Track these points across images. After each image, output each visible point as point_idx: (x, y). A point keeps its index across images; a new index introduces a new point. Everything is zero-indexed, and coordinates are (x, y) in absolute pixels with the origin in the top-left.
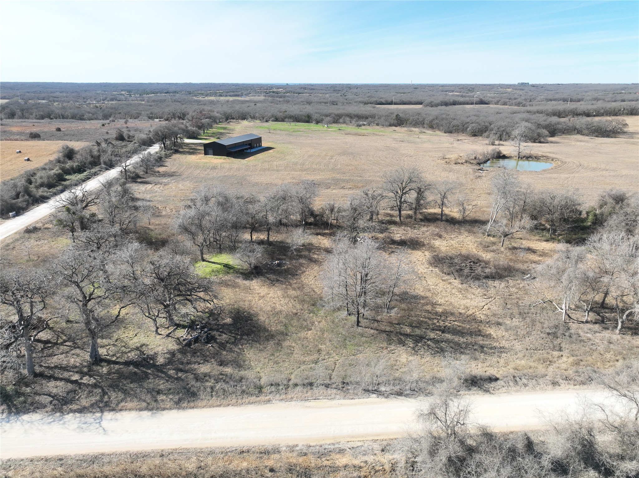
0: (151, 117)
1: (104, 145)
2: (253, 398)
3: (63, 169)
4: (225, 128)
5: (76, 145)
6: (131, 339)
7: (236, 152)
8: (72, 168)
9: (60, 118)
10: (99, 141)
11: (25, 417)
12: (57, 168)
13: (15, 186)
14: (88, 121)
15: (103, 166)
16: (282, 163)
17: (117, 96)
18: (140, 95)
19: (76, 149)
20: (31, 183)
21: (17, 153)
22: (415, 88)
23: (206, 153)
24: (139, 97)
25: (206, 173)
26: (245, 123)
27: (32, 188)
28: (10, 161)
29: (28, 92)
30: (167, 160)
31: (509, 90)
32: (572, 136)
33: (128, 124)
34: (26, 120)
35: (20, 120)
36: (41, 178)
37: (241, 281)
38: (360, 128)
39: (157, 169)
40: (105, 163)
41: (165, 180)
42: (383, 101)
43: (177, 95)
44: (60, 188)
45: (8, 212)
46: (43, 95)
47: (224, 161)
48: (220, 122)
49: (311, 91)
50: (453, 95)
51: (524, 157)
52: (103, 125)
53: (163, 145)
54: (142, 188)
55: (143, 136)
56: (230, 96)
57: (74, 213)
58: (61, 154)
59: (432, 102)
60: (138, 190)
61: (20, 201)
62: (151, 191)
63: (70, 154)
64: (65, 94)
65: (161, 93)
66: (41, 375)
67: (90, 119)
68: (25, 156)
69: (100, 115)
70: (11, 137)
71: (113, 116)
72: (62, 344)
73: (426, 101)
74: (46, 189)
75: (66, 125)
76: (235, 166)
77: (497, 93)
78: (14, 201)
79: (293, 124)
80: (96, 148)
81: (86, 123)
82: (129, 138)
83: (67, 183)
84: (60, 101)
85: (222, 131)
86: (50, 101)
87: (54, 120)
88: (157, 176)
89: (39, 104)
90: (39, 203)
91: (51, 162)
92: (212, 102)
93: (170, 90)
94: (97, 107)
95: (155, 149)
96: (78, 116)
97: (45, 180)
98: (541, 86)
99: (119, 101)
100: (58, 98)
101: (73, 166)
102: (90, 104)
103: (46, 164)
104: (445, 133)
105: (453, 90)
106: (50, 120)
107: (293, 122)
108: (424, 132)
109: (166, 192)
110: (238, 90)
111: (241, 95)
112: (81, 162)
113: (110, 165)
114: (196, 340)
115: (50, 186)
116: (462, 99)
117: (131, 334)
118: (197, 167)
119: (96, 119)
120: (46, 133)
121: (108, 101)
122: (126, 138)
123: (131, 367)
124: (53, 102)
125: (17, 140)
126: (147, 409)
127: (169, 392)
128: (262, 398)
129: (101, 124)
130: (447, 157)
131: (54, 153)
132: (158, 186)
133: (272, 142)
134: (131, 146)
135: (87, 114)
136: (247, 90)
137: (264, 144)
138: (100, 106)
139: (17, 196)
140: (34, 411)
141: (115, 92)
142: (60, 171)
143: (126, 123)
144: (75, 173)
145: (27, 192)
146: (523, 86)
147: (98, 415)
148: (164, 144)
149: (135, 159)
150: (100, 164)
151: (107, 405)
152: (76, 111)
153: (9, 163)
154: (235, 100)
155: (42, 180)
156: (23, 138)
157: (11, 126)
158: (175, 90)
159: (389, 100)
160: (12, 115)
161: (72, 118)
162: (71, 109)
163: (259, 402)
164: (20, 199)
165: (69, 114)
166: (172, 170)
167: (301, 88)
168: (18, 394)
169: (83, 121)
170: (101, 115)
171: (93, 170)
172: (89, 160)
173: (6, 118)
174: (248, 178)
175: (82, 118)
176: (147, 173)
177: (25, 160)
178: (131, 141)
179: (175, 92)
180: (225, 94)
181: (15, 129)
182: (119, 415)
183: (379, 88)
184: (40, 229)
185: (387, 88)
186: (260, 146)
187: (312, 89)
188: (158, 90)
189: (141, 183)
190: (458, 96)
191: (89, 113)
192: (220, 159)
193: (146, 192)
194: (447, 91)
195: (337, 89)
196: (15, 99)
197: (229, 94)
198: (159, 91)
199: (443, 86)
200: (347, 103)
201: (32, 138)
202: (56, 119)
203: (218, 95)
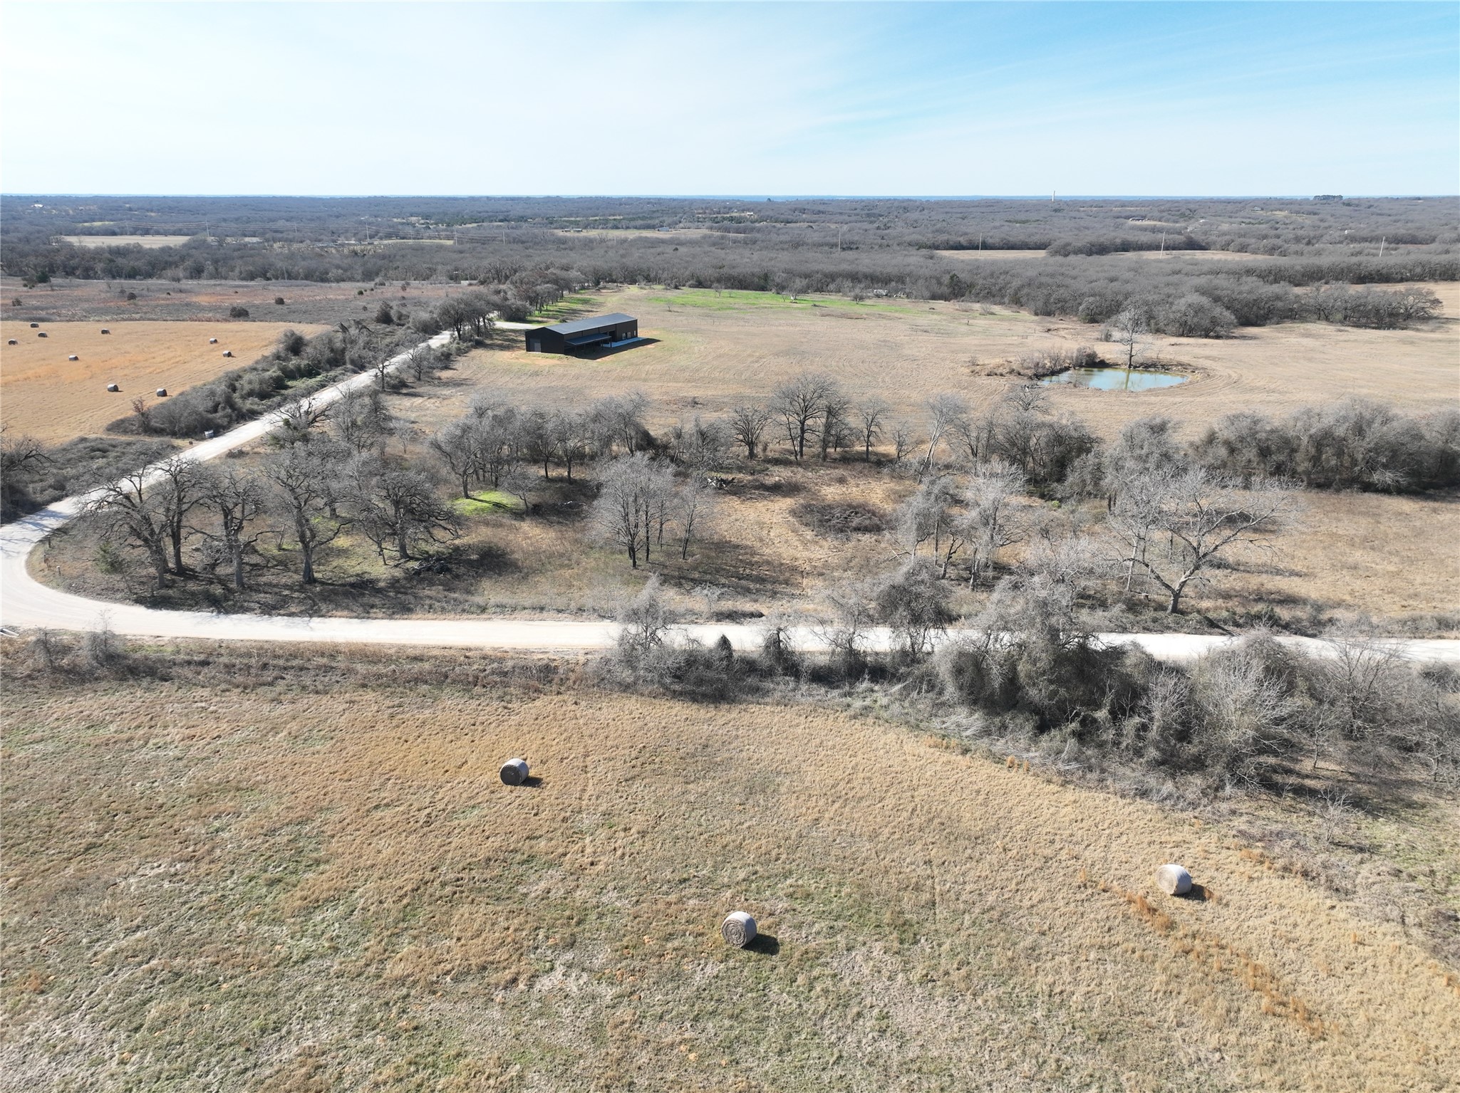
0: (455, 278)
1: (353, 331)
2: (475, 616)
3: (284, 370)
4: (585, 302)
5: (309, 331)
6: (353, 567)
7: (581, 347)
8: (298, 368)
9: (284, 278)
10: (346, 325)
11: (234, 616)
12: (275, 368)
13: (212, 393)
14: (334, 285)
15: (349, 366)
16: (659, 367)
17: (400, 227)
18: (448, 226)
19: (307, 337)
20: (234, 390)
21: (212, 343)
23: (529, 349)
24: (443, 230)
25: (519, 381)
26: (633, 290)
27: (236, 397)
28: (199, 356)
29: (225, 220)
30: (459, 358)
31: (1282, 214)
33: (408, 290)
34: (223, 282)
35: (212, 282)
36: (250, 382)
37: (507, 520)
38: (860, 302)
39: (438, 374)
40: (353, 362)
41: (446, 392)
42: (962, 240)
43: (525, 225)
44: (277, 399)
45: (203, 432)
46: (252, 227)
47: (558, 362)
48: (583, 288)
49: (815, 217)
50: (1133, 228)
51: (1141, 364)
52: (361, 293)
53: (456, 333)
54: (407, 402)
55: (424, 316)
56: (636, 228)
57: (295, 428)
58: (281, 346)
59: (1067, 244)
60: (398, 406)
61: (219, 417)
62: (420, 408)
63: (296, 346)
64: (295, 225)
65: (491, 221)
66: (250, 588)
67: (340, 280)
68: (224, 349)
69: (358, 273)
70: (199, 315)
71: (382, 273)
72: (272, 567)
73: (1061, 242)
74: (256, 400)
75: (295, 293)
76: (574, 371)
77: (1247, 221)
78: (210, 416)
79: (725, 292)
80: (340, 335)
81: (330, 287)
82: (399, 318)
83: (289, 391)
84: (286, 240)
85: (579, 307)
86: (267, 240)
87: (274, 281)
88: (435, 385)
89: (245, 245)
90: (246, 420)
91: (265, 358)
92: (589, 243)
93: (512, 214)
94: (356, 254)
95: (442, 340)
96: (317, 274)
97: (256, 386)
98: (1369, 204)
99: (403, 238)
100: (282, 232)
101: (299, 365)
102: (343, 245)
103: (257, 362)
105: (1143, 214)
106: (265, 282)
109: (444, 410)
110: (657, 214)
111: (659, 227)
112: (313, 360)
113: (360, 367)
114: (429, 569)
115: (263, 396)
117: (353, 563)
118: (507, 371)
119: (351, 279)
120: (257, 307)
121: (381, 238)
122: (395, 319)
123: (347, 588)
124: (271, 243)
125: (209, 320)
126: (357, 617)
127: (383, 606)
128: (484, 616)
129: (356, 292)
131: (271, 343)
132: (432, 401)
133: (664, 329)
134: (400, 332)
135: (334, 271)
136: (675, 214)
137: (642, 333)
138: (362, 251)
139: (215, 410)
141: (397, 218)
142: (279, 373)
143: (404, 288)
144: (302, 376)
145: (230, 403)
146: (1322, 204)
147: (307, 619)
148: (459, 331)
149: (403, 357)
150: (344, 363)
151: (315, 612)
152: (313, 264)
153: (200, 360)
154: (640, 239)
155: (250, 386)
156: (218, 316)
157: (197, 294)
158: (521, 214)
159: (980, 239)
160: (197, 272)
161: (307, 277)
162: (304, 259)
163: (479, 619)
164: (220, 414)
165: (300, 270)
166: (463, 377)
167: (795, 210)
168: (227, 600)
169: (327, 284)
170: (360, 271)
171: (332, 374)
172: (326, 356)
173: (187, 278)
174: (587, 391)
175: (323, 279)
176: (419, 379)
177: (224, 355)
178: (403, 325)
179: (522, 219)
180: (624, 223)
181: (203, 300)
182: (327, 620)
183: (971, 209)
184: (248, 454)
185: (991, 209)
186: (634, 336)
188: (486, 215)
189: (406, 395)
190: (1146, 229)
191: (338, 267)
192: (553, 358)
193: (411, 409)
194: (1126, 217)
195: (875, 211)
196: (200, 237)
197: (633, 223)
198: (490, 217)
199: (1124, 204)
200: (880, 246)
201: (234, 316)
202: (277, 279)
203: (610, 225)
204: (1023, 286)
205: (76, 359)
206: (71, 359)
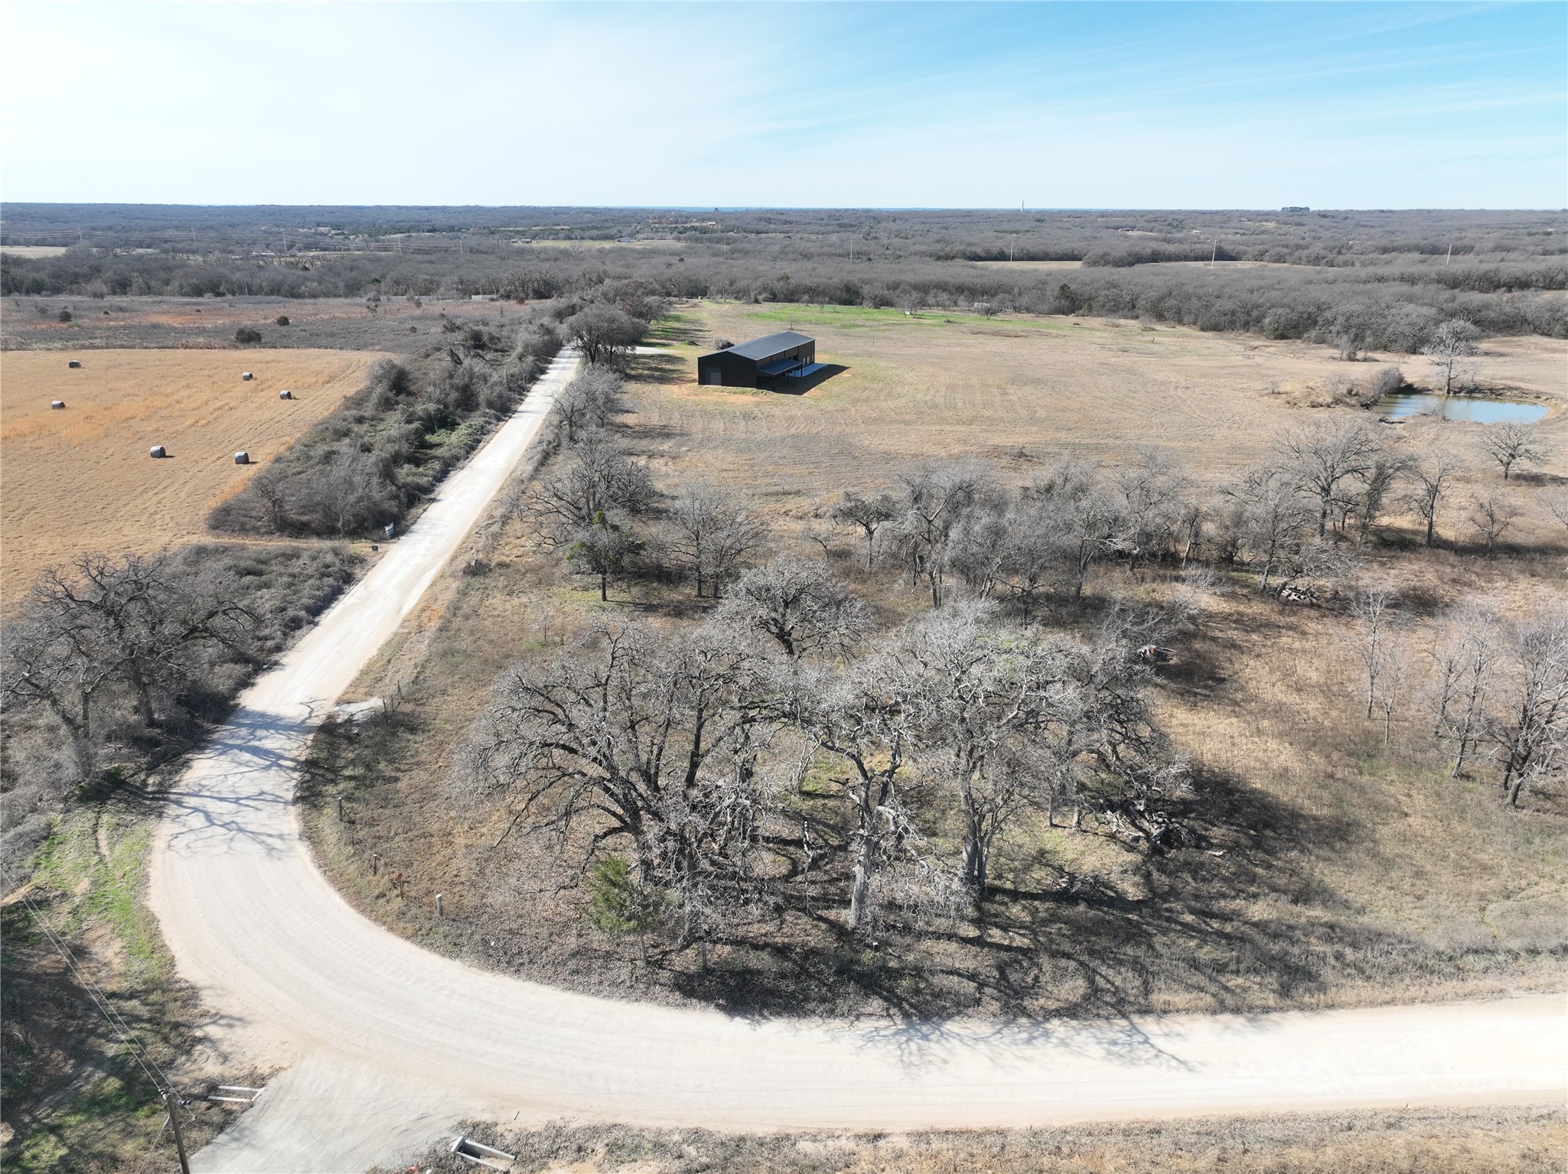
0: (463, 291)
1: (464, 360)
10: (455, 351)
15: (487, 410)
17: (314, 238)
18: (370, 235)
21: (245, 379)
22: (1037, 221)
23: (703, 380)
28: (248, 399)
29: (97, 229)
31: (1271, 225)
32: (1522, 338)
33: (424, 307)
35: (144, 298)
38: (993, 317)
40: (490, 404)
41: (662, 446)
42: (979, 251)
43: (465, 236)
44: (435, 465)
46: (130, 236)
47: (757, 399)
49: (788, 227)
50: (1141, 238)
51: (1461, 389)
52: (370, 310)
55: (533, 338)
56: (592, 238)
57: (615, 527)
59: (1106, 254)
63: (398, 382)
65: (419, 231)
67: (315, 296)
68: (273, 388)
71: (360, 287)
73: (1090, 254)
74: (409, 467)
77: (1241, 231)
80: (455, 367)
82: (492, 342)
83: (442, 452)
87: (229, 297)
88: (633, 437)
89: (145, 257)
90: (423, 503)
91: (355, 400)
98: (1344, 216)
99: (325, 250)
103: (348, 407)
104: (1203, 329)
105: (1132, 224)
107: (829, 303)
108: (1154, 330)
109: (690, 474)
110: (606, 224)
111: (618, 237)
112: (438, 402)
113: (502, 410)
115: (414, 460)
116: (1171, 248)
120: (258, 329)
121: (300, 250)
122: (487, 343)
123: (1082, 907)
125: (211, 347)
130: (1281, 390)
133: (826, 352)
136: (629, 224)
137: (821, 358)
140: (959, 1013)
141: (301, 228)
144: (443, 429)
146: (1296, 215)
147: (1123, 1023)
150: (478, 407)
151: (1121, 998)
153: (249, 405)
156: (217, 342)
158: (448, 224)
160: (120, 287)
161: (272, 292)
165: (264, 284)
166: (657, 423)
167: (760, 219)
168: (887, 971)
169: (303, 301)
171: (474, 422)
172: (452, 398)
173: (110, 294)
176: (602, 428)
177: (283, 397)
178: (504, 351)
179: (451, 229)
180: (578, 233)
183: (948, 219)
184: (489, 567)
185: (968, 219)
186: (812, 362)
187: (786, 222)
188: (407, 224)
190: (1156, 239)
191: (308, 279)
192: (743, 393)
194: (1117, 228)
195: (845, 221)
196: (78, 245)
197: (587, 233)
198: (412, 227)
199: (1103, 214)
200: (893, 257)
201: (242, 341)
202: (234, 294)
203: (562, 235)
204: (1163, 298)
205: (62, 406)
206: (54, 407)
